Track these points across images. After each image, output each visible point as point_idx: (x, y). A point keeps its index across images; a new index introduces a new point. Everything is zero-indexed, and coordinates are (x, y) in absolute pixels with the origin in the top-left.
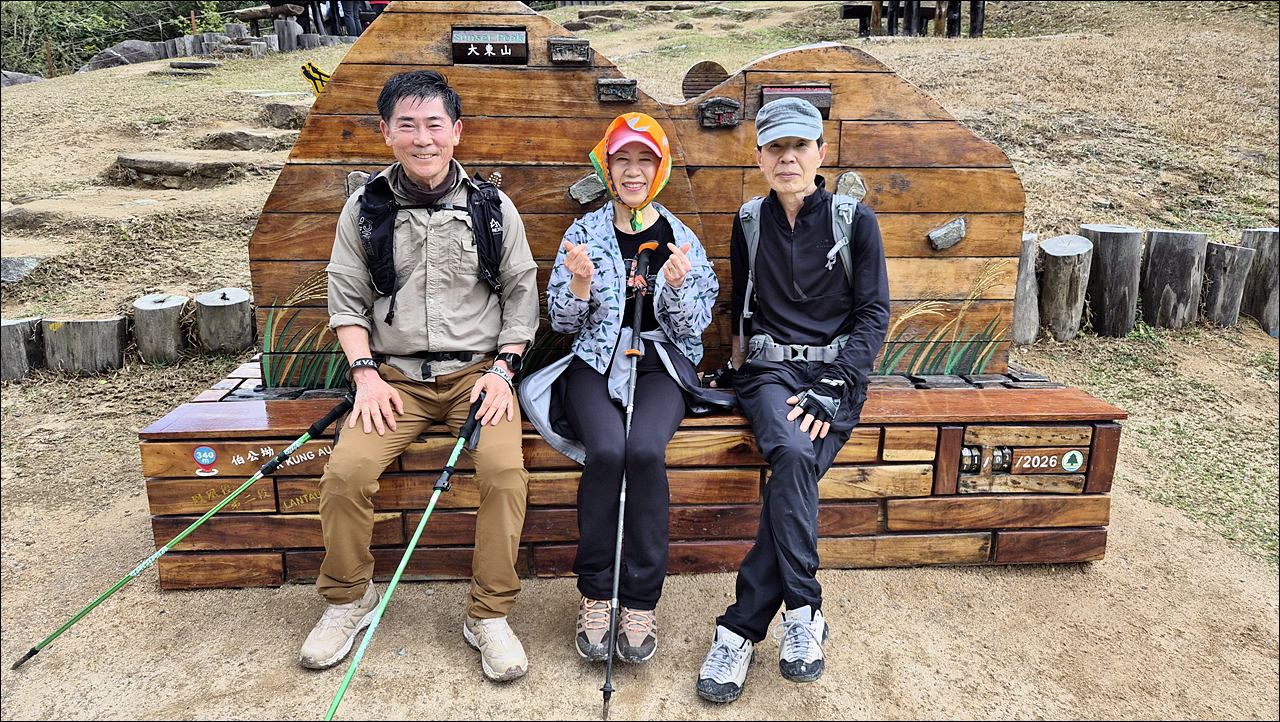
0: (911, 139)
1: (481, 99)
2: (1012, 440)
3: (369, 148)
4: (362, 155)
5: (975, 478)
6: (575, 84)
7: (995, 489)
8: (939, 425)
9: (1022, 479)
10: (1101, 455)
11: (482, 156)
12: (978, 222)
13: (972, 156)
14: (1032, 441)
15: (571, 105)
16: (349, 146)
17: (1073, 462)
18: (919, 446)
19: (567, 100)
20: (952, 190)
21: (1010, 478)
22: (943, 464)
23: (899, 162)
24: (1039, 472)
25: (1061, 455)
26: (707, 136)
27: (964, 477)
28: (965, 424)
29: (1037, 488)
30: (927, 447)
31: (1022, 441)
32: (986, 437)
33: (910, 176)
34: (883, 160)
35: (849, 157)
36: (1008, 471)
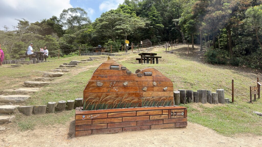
0: (161, 78)
1: (113, 73)
2: (176, 111)
3: (100, 79)
4: (99, 80)
5: (173, 116)
6: (124, 72)
7: (175, 117)
8: (168, 110)
9: (178, 116)
10: (185, 113)
11: (113, 80)
12: (169, 87)
13: (167, 80)
14: (178, 111)
15: (124, 74)
16: (97, 79)
17: (183, 114)
18: (166, 112)
19: (123, 73)
20: (165, 84)
21: (176, 116)
22: (169, 114)
23: (159, 81)
24: (179, 115)
25: (181, 113)
26: (139, 78)
27: (172, 116)
28: (171, 109)
29: (179, 117)
30: (167, 112)
31: (177, 111)
32: (173, 111)
33: (161, 82)
34: (158, 80)
35: (154, 80)
36: (176, 115)
